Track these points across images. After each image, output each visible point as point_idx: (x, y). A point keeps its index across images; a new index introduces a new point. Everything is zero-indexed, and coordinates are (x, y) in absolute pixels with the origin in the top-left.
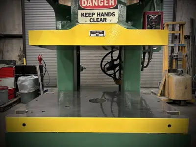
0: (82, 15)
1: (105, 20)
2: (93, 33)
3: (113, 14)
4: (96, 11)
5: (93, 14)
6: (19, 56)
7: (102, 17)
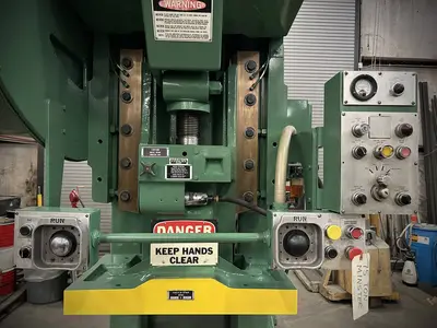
0: (158, 251)
1: (196, 260)
2: (174, 295)
3: (210, 251)
4: (180, 246)
5: (176, 250)
6: (27, 182)
7: (192, 256)
